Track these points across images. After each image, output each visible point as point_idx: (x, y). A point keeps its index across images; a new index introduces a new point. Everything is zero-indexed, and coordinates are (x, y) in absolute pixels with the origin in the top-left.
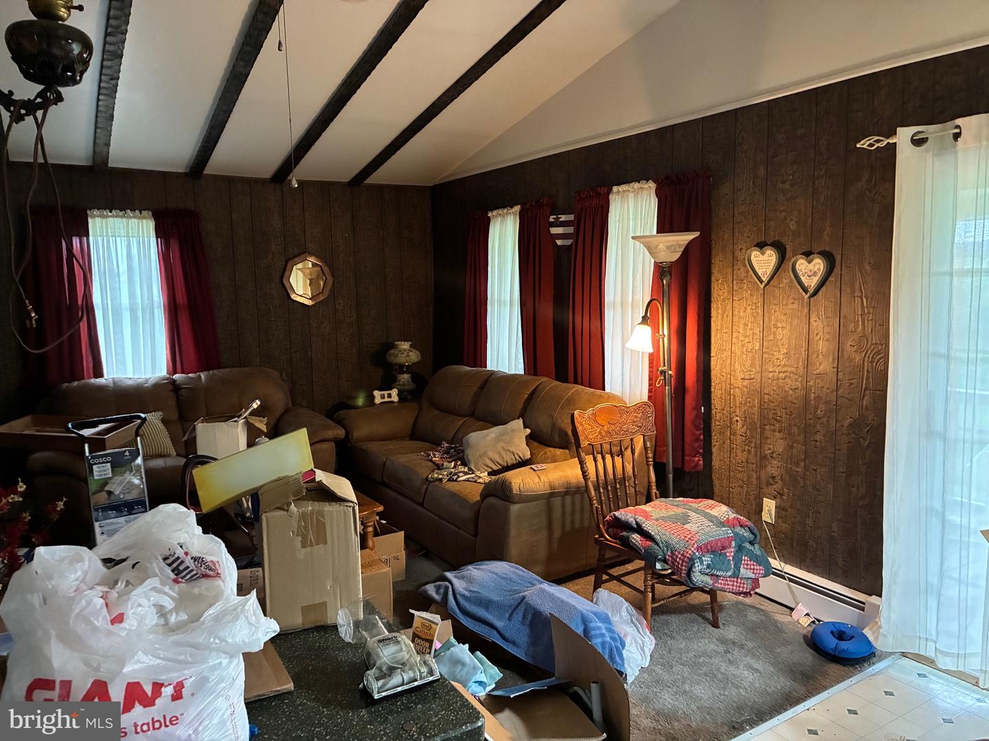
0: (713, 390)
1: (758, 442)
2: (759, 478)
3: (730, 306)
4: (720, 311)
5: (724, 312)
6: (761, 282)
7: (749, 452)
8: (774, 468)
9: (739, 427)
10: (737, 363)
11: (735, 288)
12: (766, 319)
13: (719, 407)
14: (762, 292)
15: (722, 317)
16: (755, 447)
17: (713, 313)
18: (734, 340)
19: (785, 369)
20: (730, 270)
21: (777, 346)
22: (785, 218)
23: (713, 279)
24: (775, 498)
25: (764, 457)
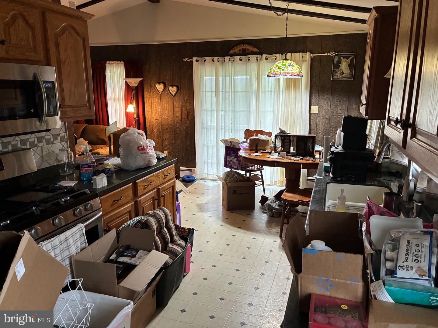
0: (147, 123)
1: (161, 136)
2: (162, 146)
3: (150, 100)
4: (147, 101)
5: (148, 101)
6: (160, 93)
7: (159, 139)
8: (166, 142)
9: (155, 133)
10: (154, 116)
11: (152, 94)
12: (161, 103)
13: (149, 128)
14: (160, 95)
15: (148, 103)
16: (161, 138)
17: (145, 101)
18: (152, 109)
19: (168, 116)
20: (149, 89)
21: (165, 110)
22: (165, 76)
23: (144, 92)
24: (167, 150)
25: (164, 140)
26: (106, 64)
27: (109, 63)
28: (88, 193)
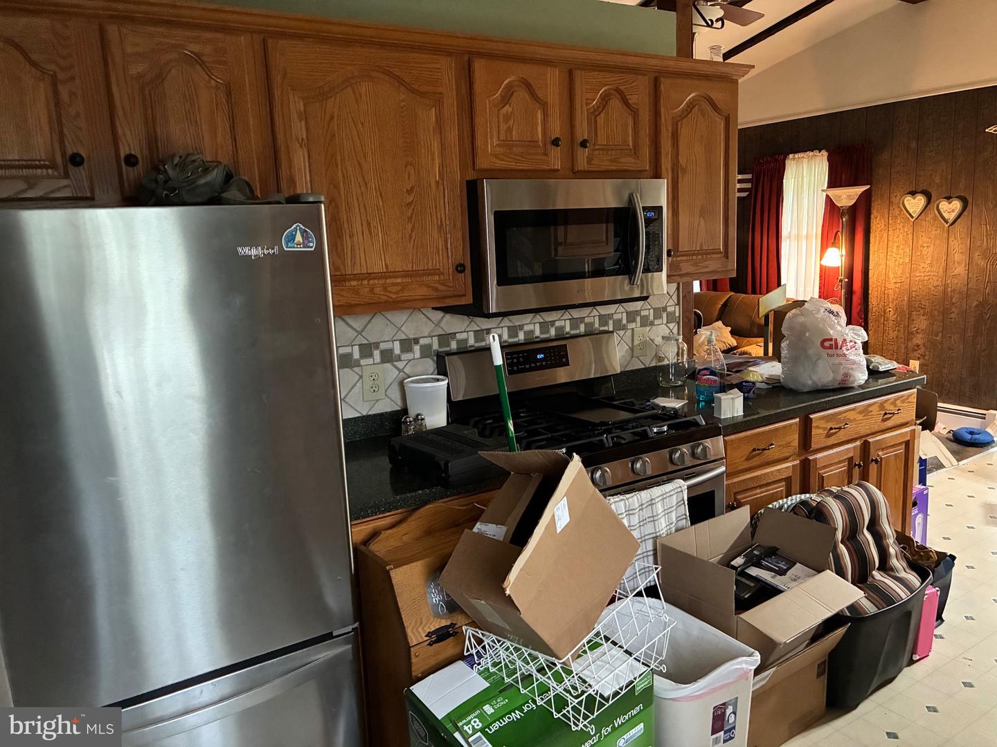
0: (870, 292)
1: (907, 324)
2: (906, 347)
3: (885, 235)
4: (877, 238)
5: (881, 239)
6: (912, 217)
7: (899, 331)
8: (918, 340)
9: (892, 315)
10: (890, 273)
11: (890, 222)
12: (915, 242)
13: (875, 303)
14: (912, 224)
15: (879, 243)
16: (904, 327)
17: (872, 240)
18: (888, 257)
19: (929, 274)
20: (886, 211)
21: (923, 259)
22: (931, 175)
23: (872, 216)
24: (919, 359)
25: (912, 333)
26: (787, 162)
27: (794, 159)
28: (700, 423)
